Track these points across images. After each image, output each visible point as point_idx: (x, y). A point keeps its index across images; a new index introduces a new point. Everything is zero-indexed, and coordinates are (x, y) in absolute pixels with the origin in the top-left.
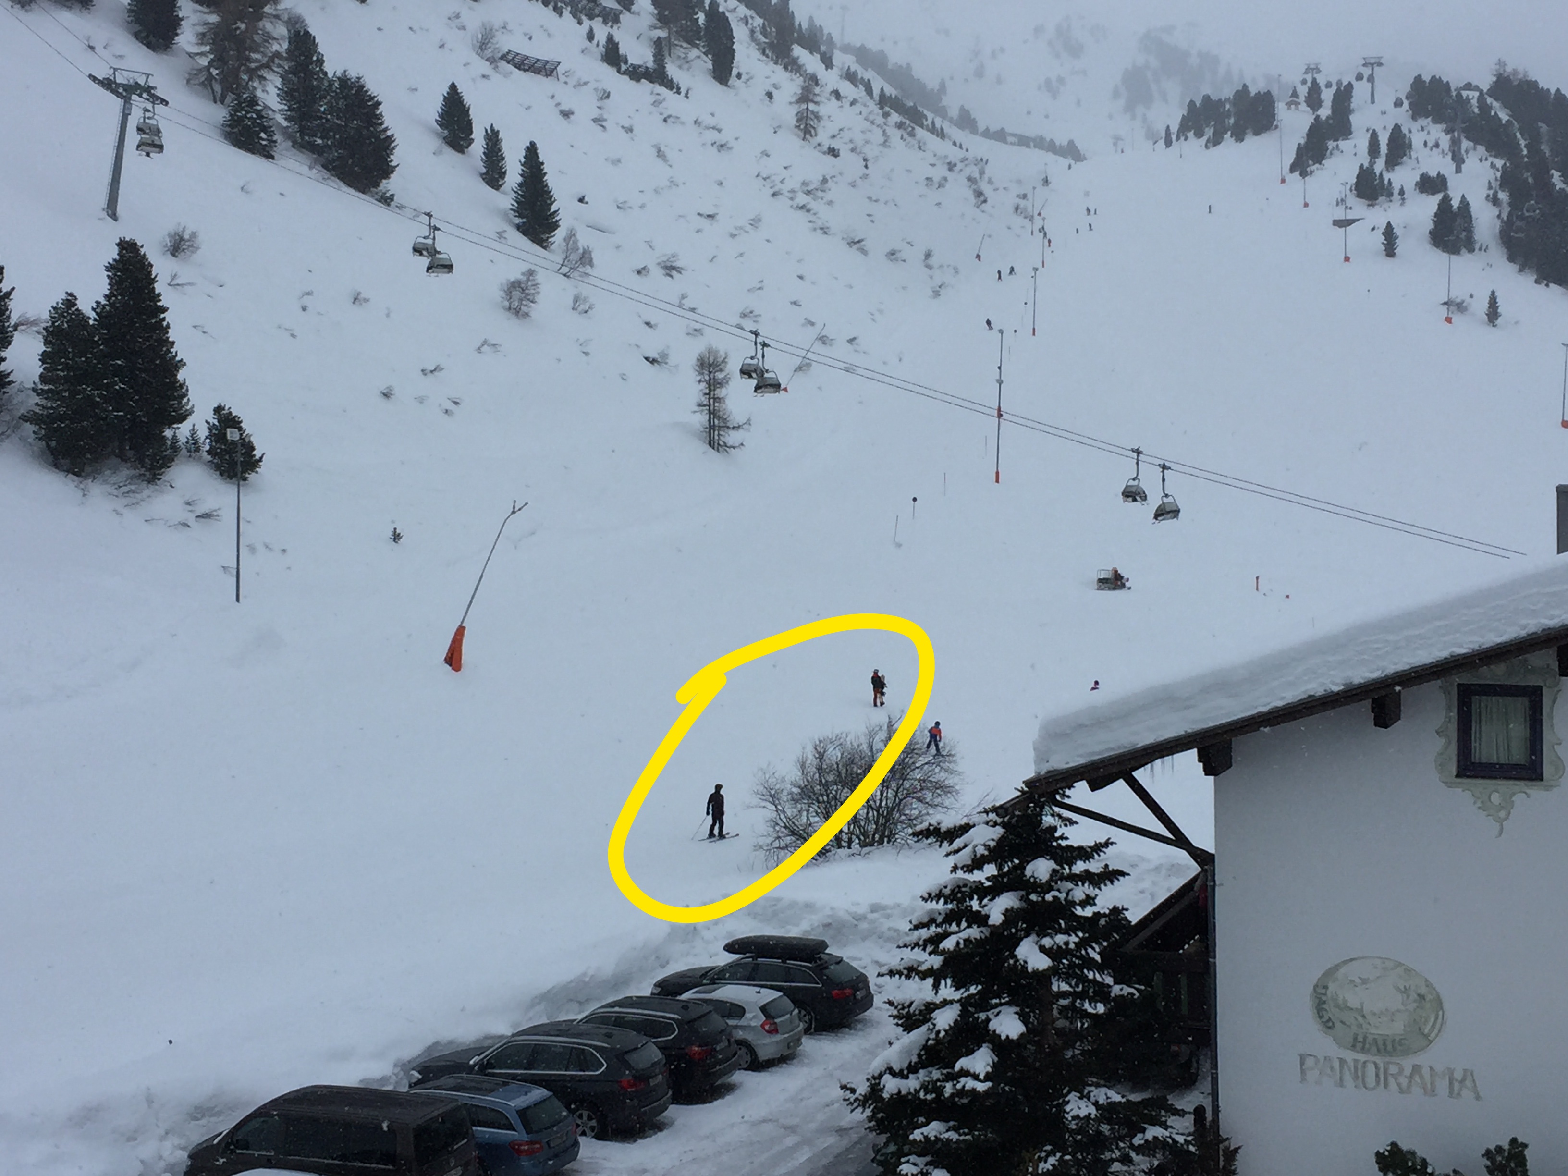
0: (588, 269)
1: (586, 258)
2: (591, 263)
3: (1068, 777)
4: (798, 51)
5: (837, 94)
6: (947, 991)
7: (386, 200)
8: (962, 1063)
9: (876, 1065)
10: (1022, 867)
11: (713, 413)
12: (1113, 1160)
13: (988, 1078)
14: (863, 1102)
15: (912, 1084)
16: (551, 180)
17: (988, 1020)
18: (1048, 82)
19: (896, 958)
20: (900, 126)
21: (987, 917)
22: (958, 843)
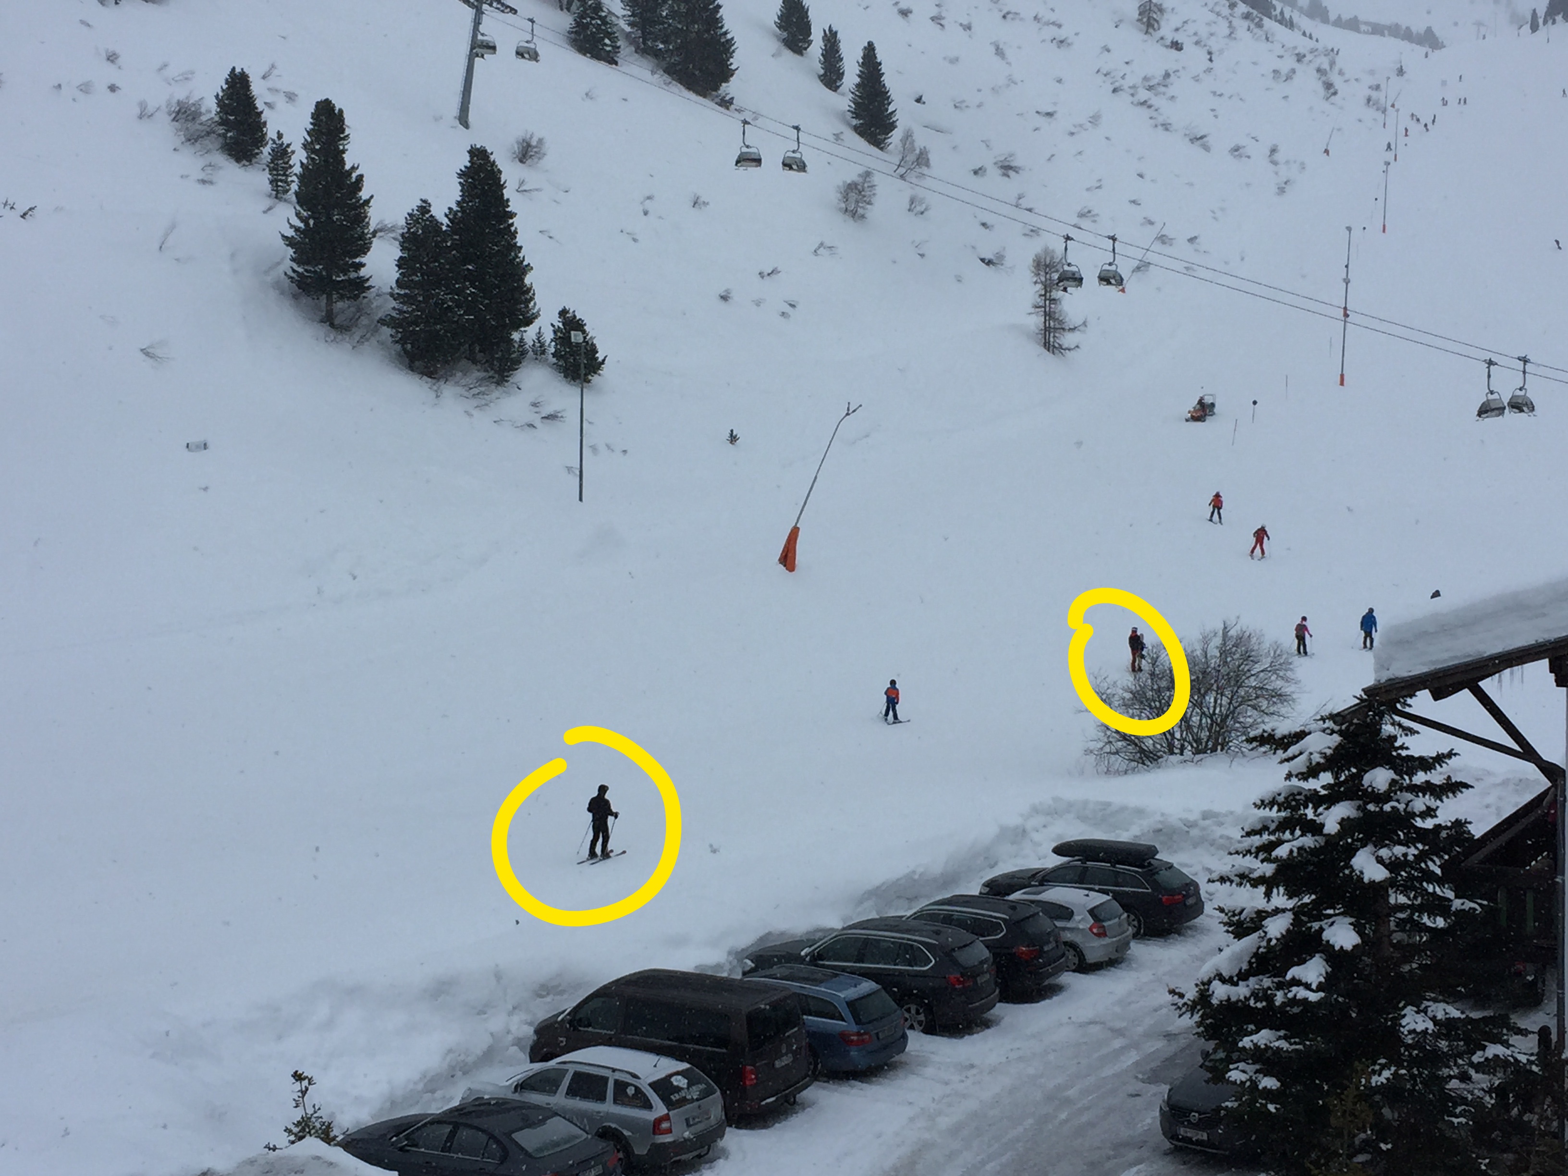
0: (925, 170)
1: (922, 159)
2: (927, 164)
3: (1410, 686)
6: (1280, 899)
7: (726, 103)
8: (1294, 972)
9: (1206, 970)
10: (1359, 776)
11: (1049, 315)
12: (1451, 1077)
13: (1320, 988)
14: (1192, 1008)
15: (1242, 991)
16: (888, 80)
17: (1322, 930)
19: (1225, 865)
20: (1247, 16)
21: (1322, 825)
22: (1293, 750)
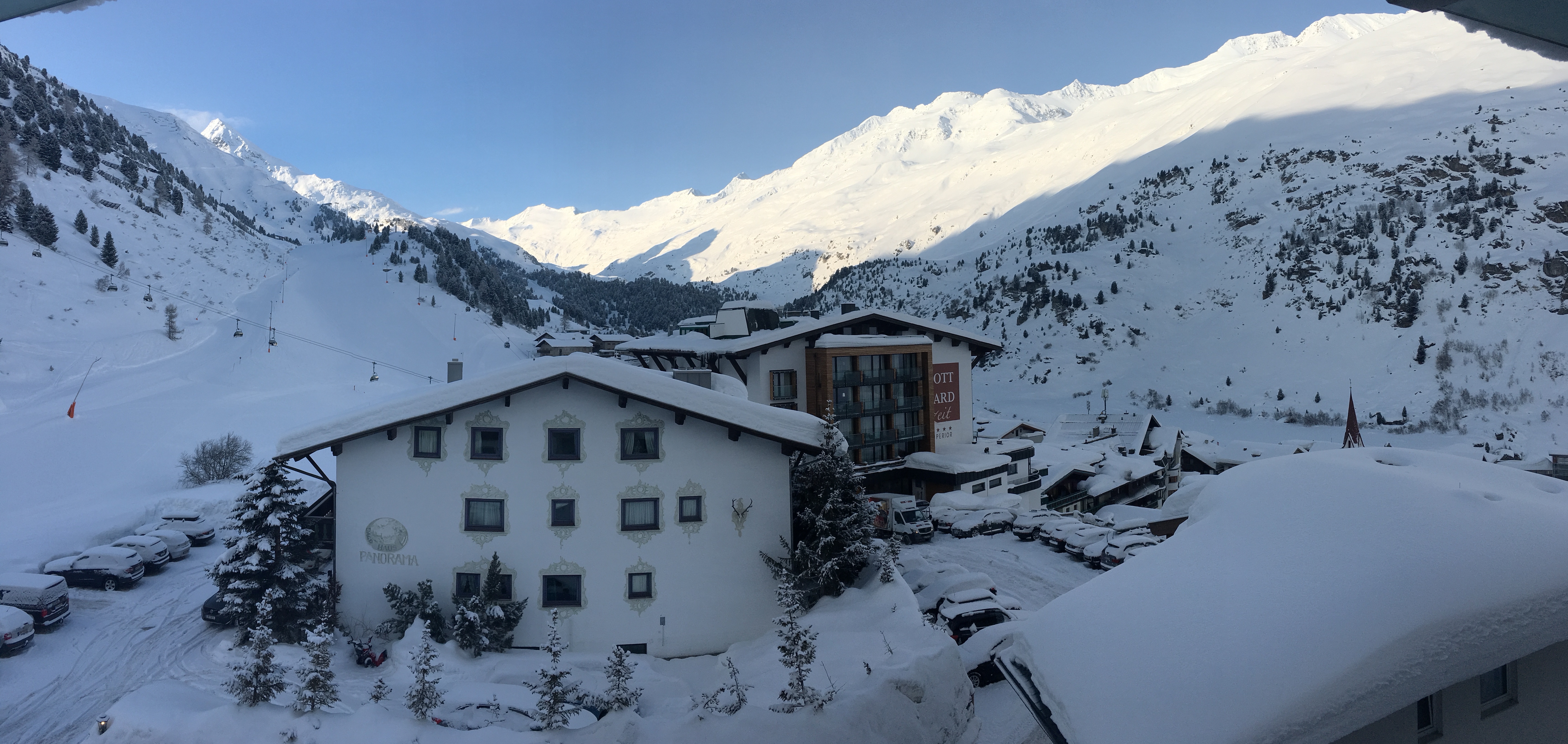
0: (128, 276)
1: (127, 272)
2: (129, 274)
3: (287, 457)
4: (205, 205)
5: (218, 219)
6: (244, 534)
7: (54, 249)
8: (248, 559)
9: (216, 562)
10: (270, 489)
11: (171, 327)
12: (299, 591)
13: (257, 565)
15: (230, 568)
16: (116, 244)
17: (257, 544)
18: (289, 219)
20: (239, 231)
21: (257, 507)
